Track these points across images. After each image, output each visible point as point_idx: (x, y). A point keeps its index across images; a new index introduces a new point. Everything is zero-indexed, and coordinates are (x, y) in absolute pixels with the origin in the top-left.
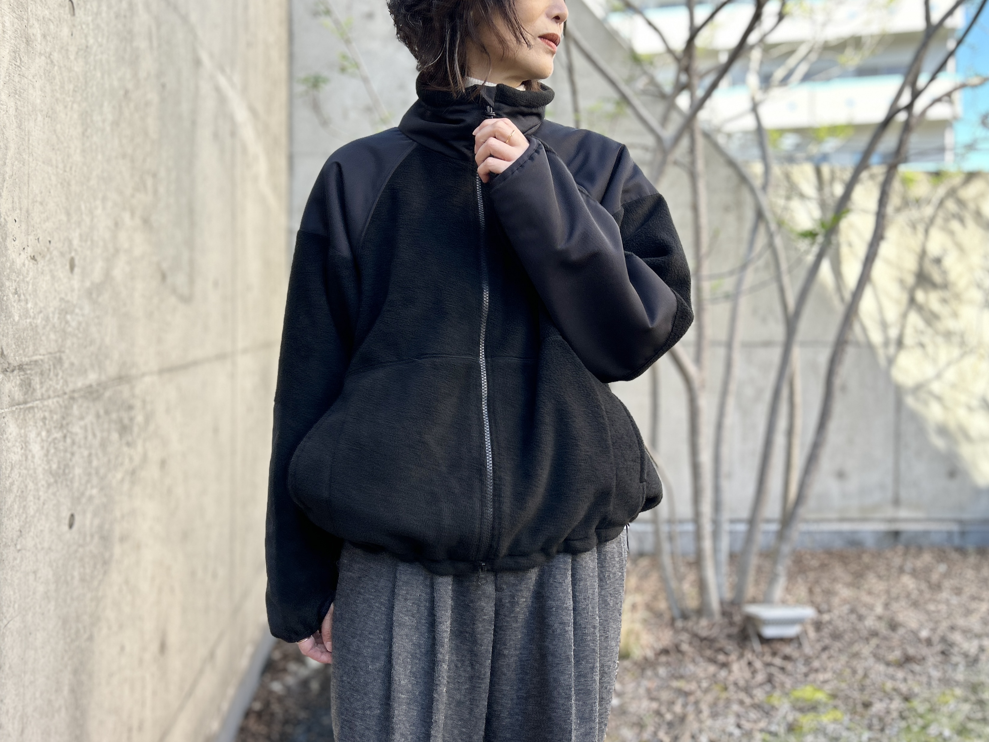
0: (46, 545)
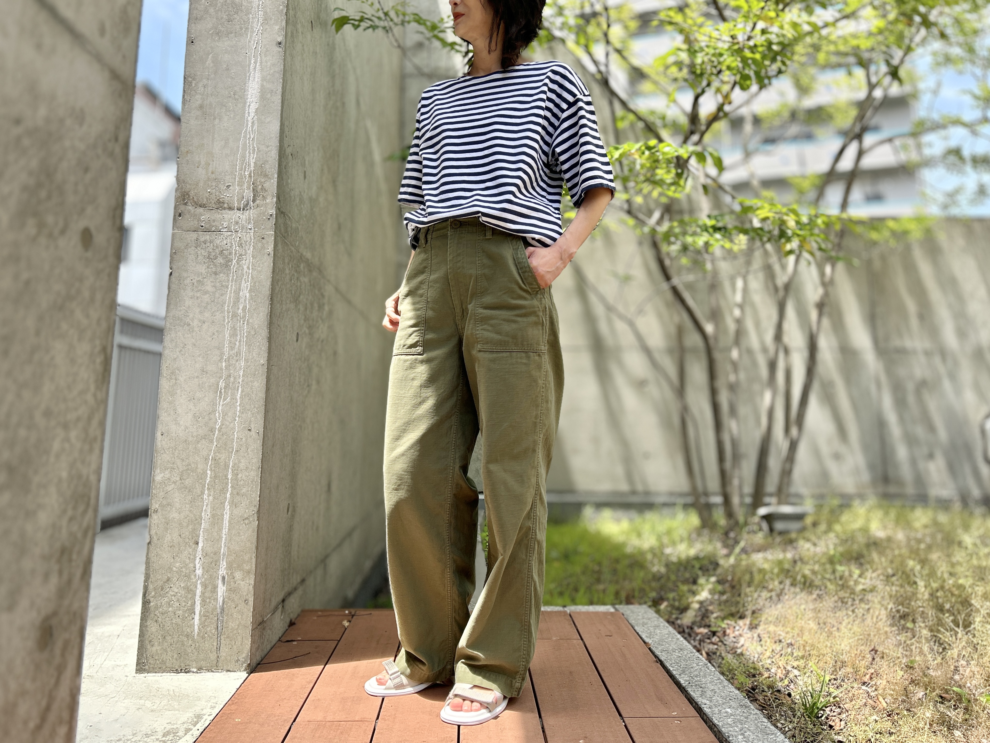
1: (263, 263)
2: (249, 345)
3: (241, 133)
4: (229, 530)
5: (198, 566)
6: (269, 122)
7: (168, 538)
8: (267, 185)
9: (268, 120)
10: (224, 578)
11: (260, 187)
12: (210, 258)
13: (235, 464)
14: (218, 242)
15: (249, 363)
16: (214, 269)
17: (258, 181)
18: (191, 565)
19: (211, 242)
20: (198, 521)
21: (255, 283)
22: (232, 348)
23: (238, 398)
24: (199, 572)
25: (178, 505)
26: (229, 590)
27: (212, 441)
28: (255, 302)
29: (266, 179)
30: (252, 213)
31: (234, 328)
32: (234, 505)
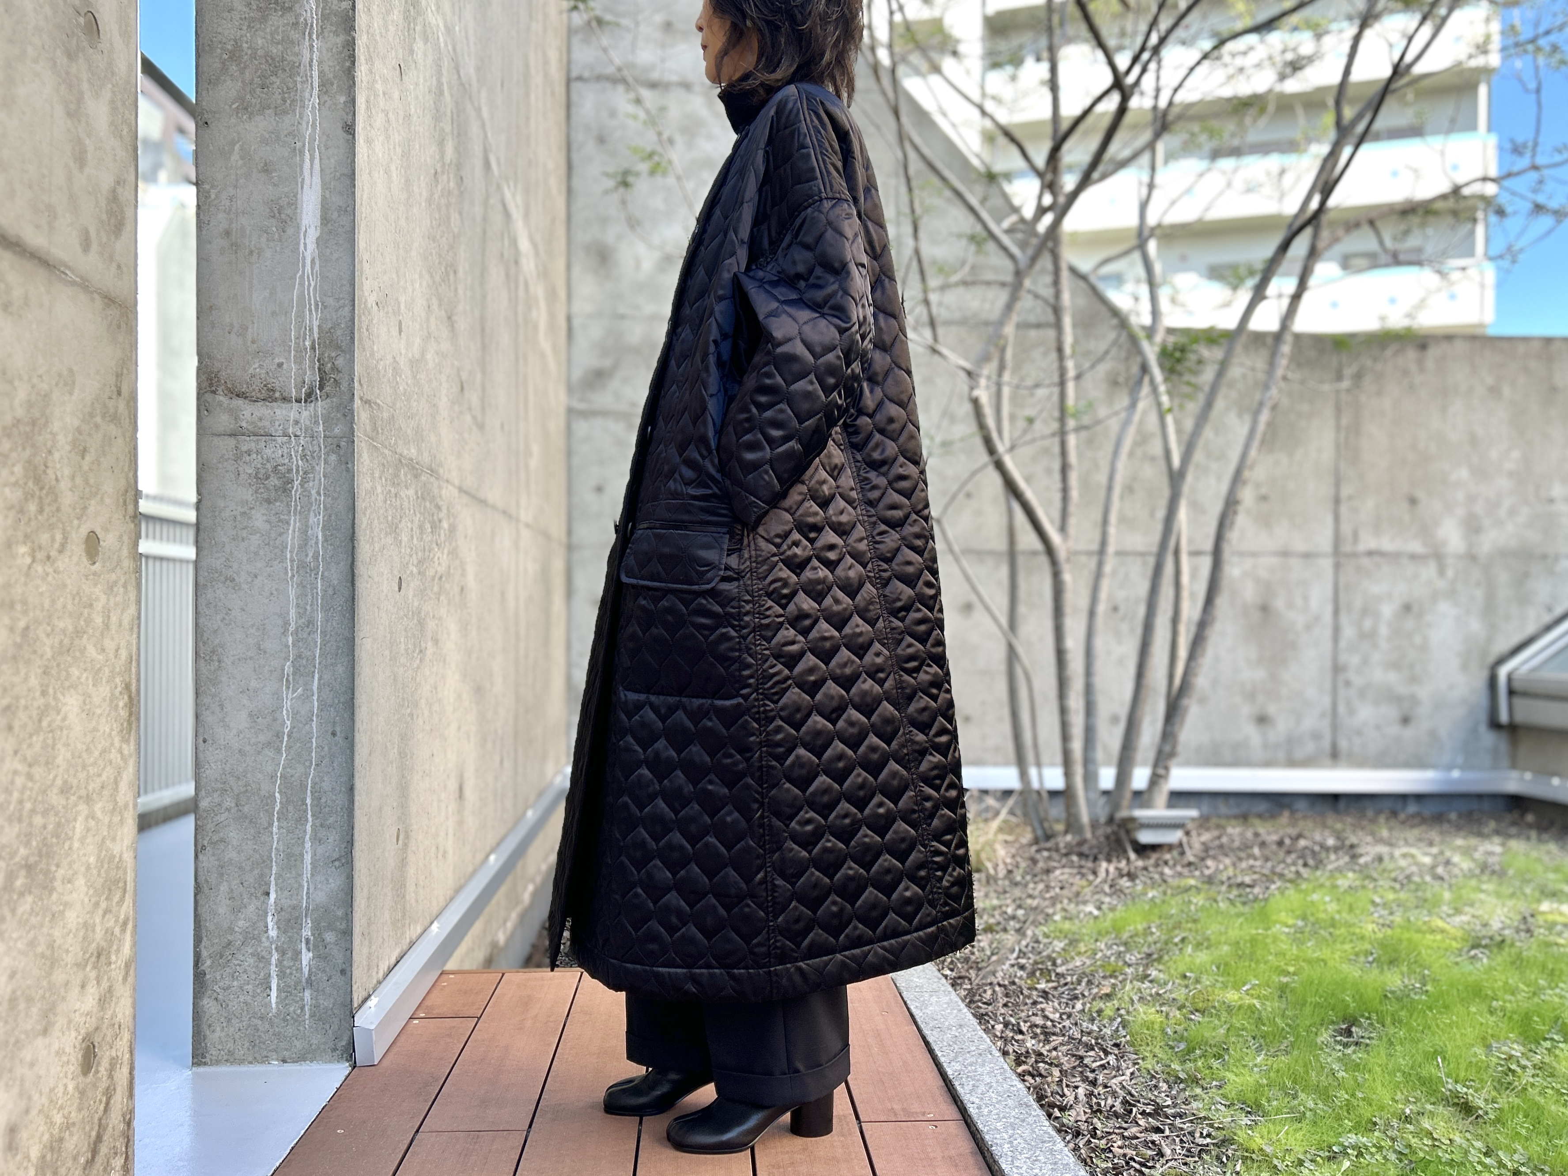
1: (341, 486)
2: (326, 608)
3: (293, 278)
4: (312, 875)
5: (270, 925)
6: (337, 259)
7: (224, 887)
8: (340, 362)
9: (336, 255)
10: (308, 941)
11: (330, 365)
12: (260, 478)
13: (314, 784)
14: (268, 452)
15: (326, 635)
16: (265, 495)
17: (326, 355)
18: (261, 924)
19: (258, 453)
20: (266, 862)
21: (330, 516)
22: (300, 615)
23: (315, 688)
24: (273, 933)
25: (235, 842)
26: (318, 957)
27: (278, 750)
28: (331, 545)
29: (339, 352)
30: (320, 406)
31: (301, 585)
32: (316, 839)
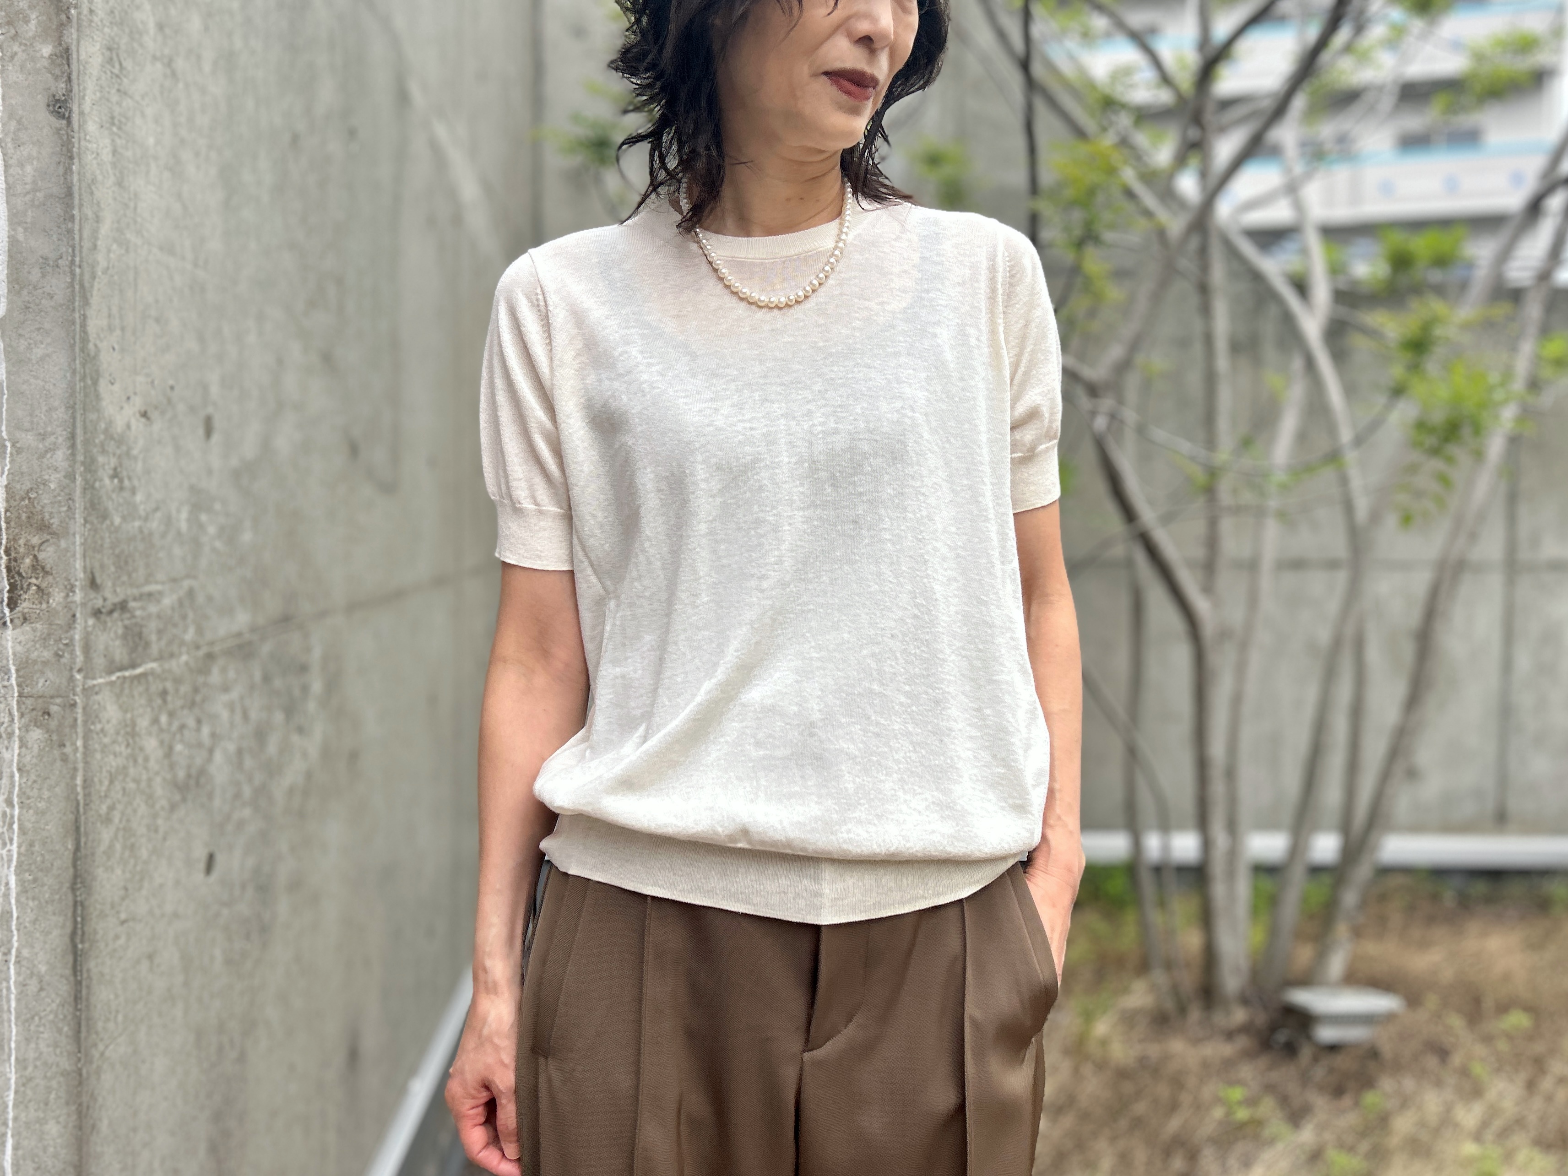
0: (169, 908)
1: (51, 788)
6: (42, 359)
8: (48, 555)
9: (38, 352)
11: (28, 561)
15: (30, 1069)
17: (22, 542)
21: (31, 845)
23: (8, 1166)
28: (34, 899)
29: (46, 536)
30: (12, 639)
